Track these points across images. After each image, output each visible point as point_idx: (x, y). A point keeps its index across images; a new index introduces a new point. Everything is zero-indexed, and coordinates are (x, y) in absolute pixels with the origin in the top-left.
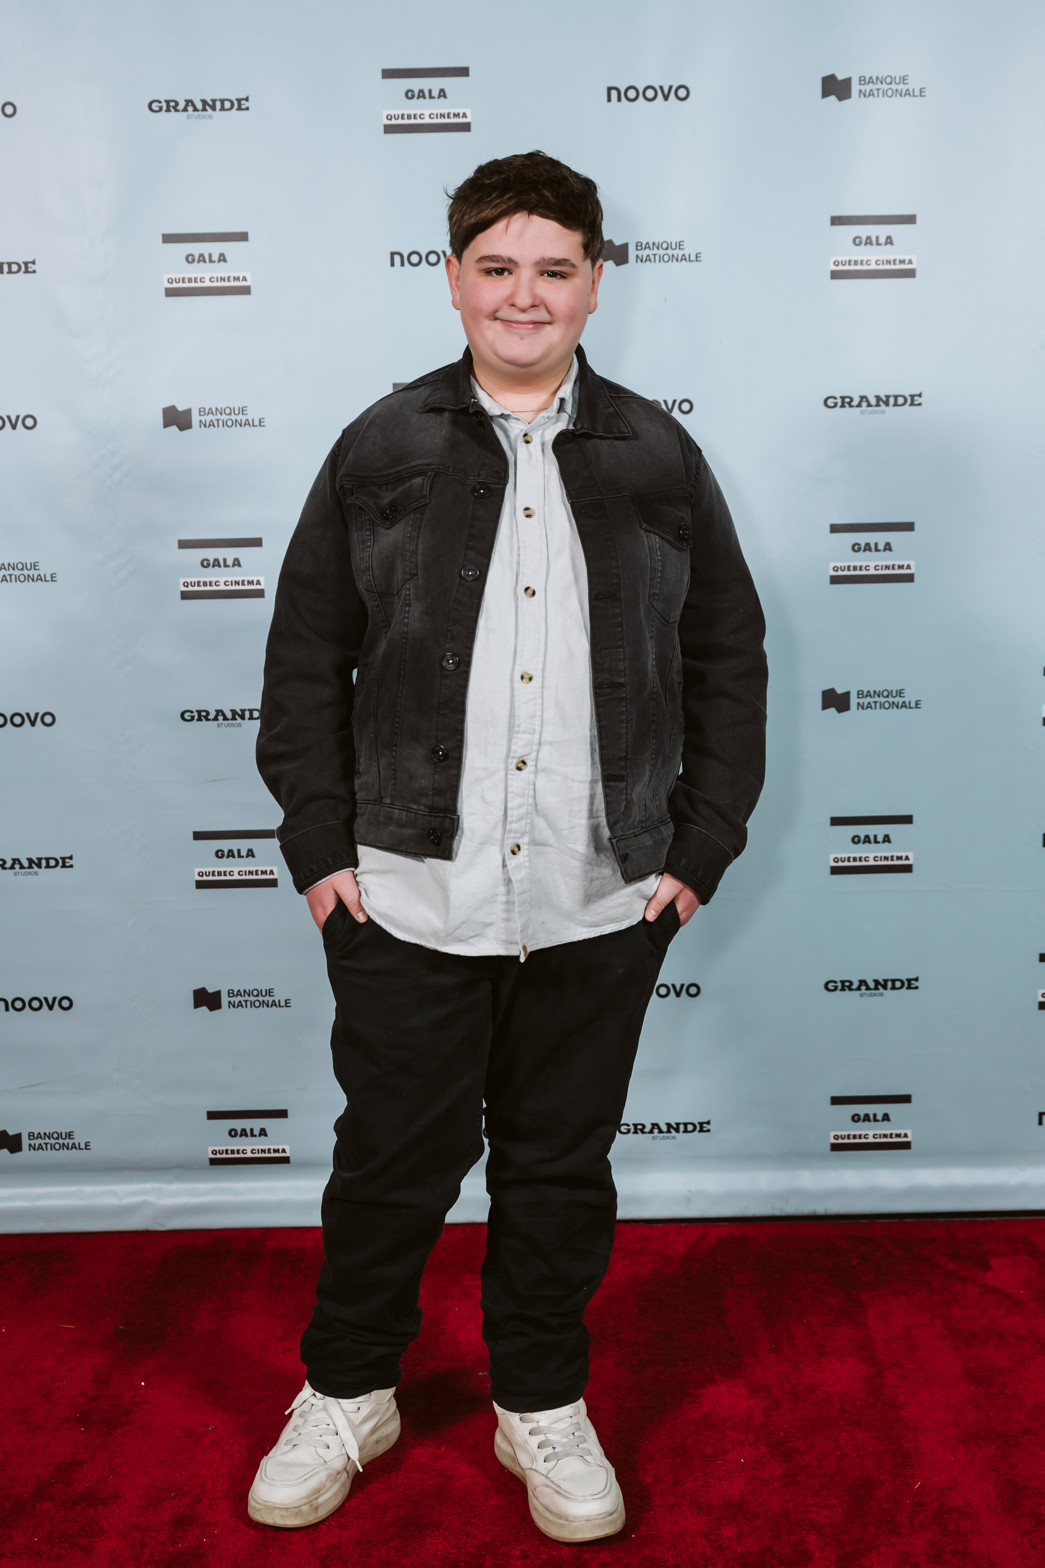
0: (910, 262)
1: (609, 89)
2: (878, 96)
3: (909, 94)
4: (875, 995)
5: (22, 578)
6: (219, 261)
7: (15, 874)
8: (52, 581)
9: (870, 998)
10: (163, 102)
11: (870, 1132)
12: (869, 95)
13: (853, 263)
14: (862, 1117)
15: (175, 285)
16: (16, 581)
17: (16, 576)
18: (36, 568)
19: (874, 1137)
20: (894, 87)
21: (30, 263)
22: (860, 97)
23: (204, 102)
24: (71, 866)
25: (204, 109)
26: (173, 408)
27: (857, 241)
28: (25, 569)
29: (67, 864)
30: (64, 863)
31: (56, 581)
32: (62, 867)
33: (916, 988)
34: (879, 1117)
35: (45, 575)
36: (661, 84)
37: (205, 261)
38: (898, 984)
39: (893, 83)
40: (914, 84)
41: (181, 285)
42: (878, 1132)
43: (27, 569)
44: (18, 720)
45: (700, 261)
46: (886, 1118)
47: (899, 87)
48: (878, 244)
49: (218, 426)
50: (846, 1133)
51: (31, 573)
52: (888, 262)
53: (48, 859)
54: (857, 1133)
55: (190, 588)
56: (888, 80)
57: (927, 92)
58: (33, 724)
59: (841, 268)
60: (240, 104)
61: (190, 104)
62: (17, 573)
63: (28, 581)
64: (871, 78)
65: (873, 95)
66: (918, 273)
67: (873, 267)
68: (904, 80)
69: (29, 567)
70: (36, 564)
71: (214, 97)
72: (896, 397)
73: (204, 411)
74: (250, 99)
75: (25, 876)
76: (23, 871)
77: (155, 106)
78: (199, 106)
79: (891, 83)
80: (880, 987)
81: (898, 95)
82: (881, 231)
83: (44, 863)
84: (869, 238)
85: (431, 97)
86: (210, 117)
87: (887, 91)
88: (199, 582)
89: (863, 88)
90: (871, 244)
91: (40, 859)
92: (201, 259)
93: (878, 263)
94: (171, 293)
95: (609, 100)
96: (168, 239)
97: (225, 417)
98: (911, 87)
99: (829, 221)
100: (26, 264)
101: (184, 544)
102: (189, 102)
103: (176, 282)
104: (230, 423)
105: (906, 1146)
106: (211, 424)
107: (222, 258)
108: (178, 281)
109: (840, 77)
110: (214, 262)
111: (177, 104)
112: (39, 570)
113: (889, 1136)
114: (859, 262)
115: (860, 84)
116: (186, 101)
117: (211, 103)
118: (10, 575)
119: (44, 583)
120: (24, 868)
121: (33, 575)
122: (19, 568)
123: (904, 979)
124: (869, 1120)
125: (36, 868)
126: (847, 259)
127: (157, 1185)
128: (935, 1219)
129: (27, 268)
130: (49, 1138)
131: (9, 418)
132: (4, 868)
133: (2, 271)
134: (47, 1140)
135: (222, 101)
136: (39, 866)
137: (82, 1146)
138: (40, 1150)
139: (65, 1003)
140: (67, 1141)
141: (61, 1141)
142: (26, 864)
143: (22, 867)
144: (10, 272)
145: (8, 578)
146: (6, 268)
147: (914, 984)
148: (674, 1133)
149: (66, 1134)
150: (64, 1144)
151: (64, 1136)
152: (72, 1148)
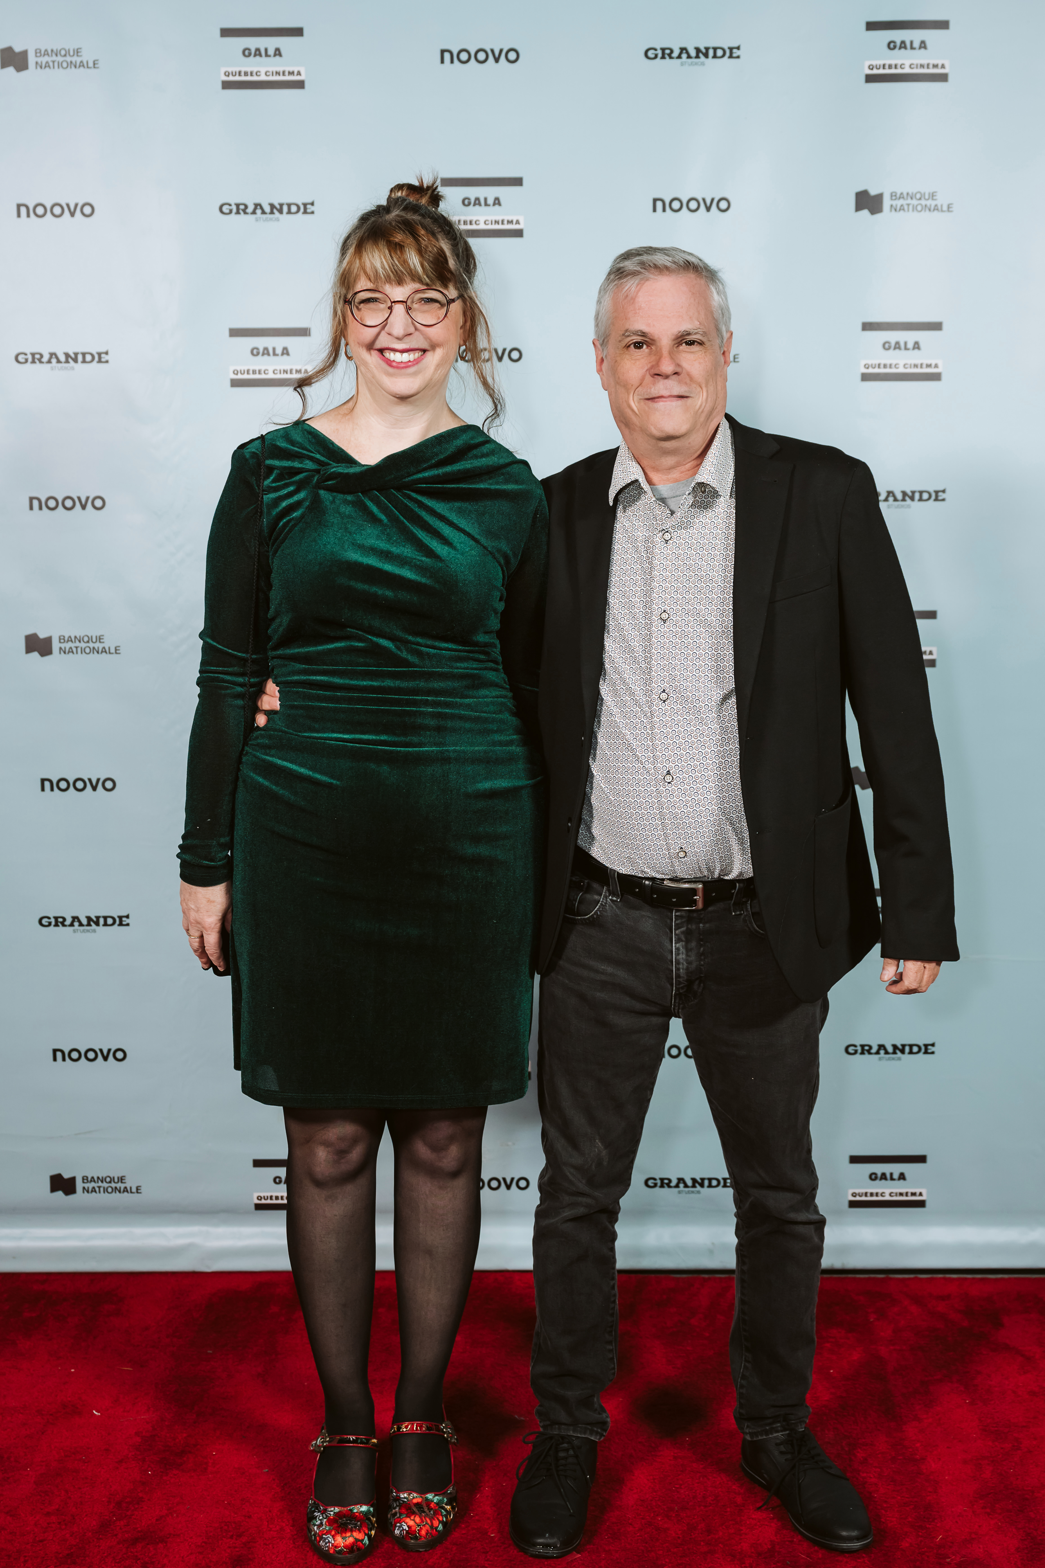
0: (936, 366)
1: (655, 200)
2: (908, 211)
3: (937, 209)
4: (893, 1059)
5: (88, 650)
6: (283, 354)
7: (74, 931)
8: (116, 653)
9: (889, 1062)
10: (233, 205)
11: (887, 1191)
12: (900, 210)
13: (882, 366)
14: (879, 1175)
15: (240, 376)
16: (82, 653)
17: (81, 648)
18: (101, 641)
19: (890, 1195)
20: (923, 202)
21: (103, 353)
22: (891, 211)
23: (272, 206)
24: (128, 925)
25: (272, 213)
27: (887, 346)
28: (90, 641)
29: (124, 923)
30: (121, 921)
31: (120, 653)
32: (119, 925)
33: (933, 1053)
34: (896, 1176)
35: (109, 648)
36: (703, 196)
37: (269, 354)
38: (915, 1049)
39: (923, 199)
41: (246, 376)
42: (895, 1191)
43: (92, 642)
44: (80, 785)
45: (738, 362)
46: (902, 1177)
47: (929, 203)
48: (906, 349)
50: (864, 1191)
51: (96, 645)
52: (916, 366)
53: (105, 918)
54: (874, 1191)
56: (918, 196)
57: (954, 208)
58: (94, 788)
59: (871, 370)
60: (306, 208)
61: (259, 207)
62: (83, 645)
63: (93, 653)
64: (902, 194)
65: (904, 210)
66: (943, 377)
67: (901, 370)
68: (933, 196)
69: (94, 640)
70: (101, 637)
71: (282, 201)
72: (921, 493)
74: (315, 204)
75: (83, 934)
76: (82, 928)
77: (226, 209)
78: (267, 209)
79: (920, 199)
80: (898, 1051)
81: (927, 210)
82: (910, 337)
83: (102, 921)
84: (897, 343)
85: (486, 204)
86: (278, 220)
87: (917, 206)
89: (894, 203)
90: (899, 348)
91: (98, 918)
92: (266, 352)
93: (906, 366)
94: (235, 383)
95: (655, 210)
96: (235, 333)
98: (939, 203)
99: (860, 327)
100: (99, 354)
102: (257, 206)
103: (241, 373)
105: (921, 1204)
107: (286, 352)
108: (243, 372)
109: (873, 192)
110: (278, 355)
111: (246, 207)
112: (103, 642)
113: (904, 1194)
114: (888, 366)
115: (892, 199)
116: (255, 204)
117: (278, 207)
118: (77, 648)
119: (109, 655)
120: (84, 926)
121: (98, 648)
122: (85, 641)
123: (921, 1044)
124: (886, 1179)
125: (94, 926)
126: (877, 362)
127: (204, 1229)
128: (948, 1276)
129: (100, 358)
130: (102, 1182)
131: (79, 498)
132: (64, 925)
133: (75, 361)
134: (100, 1184)
135: (289, 205)
136: (97, 924)
137: (134, 1190)
138: (94, 1193)
139: (119, 1055)
140: (119, 1185)
141: (113, 1185)
142: (85, 922)
143: (81, 925)
144: (84, 361)
145: (74, 650)
146: (80, 358)
147: (931, 1049)
148: (698, 1188)
149: (118, 1178)
150: (116, 1188)
151: (116, 1180)
152: (124, 1191)
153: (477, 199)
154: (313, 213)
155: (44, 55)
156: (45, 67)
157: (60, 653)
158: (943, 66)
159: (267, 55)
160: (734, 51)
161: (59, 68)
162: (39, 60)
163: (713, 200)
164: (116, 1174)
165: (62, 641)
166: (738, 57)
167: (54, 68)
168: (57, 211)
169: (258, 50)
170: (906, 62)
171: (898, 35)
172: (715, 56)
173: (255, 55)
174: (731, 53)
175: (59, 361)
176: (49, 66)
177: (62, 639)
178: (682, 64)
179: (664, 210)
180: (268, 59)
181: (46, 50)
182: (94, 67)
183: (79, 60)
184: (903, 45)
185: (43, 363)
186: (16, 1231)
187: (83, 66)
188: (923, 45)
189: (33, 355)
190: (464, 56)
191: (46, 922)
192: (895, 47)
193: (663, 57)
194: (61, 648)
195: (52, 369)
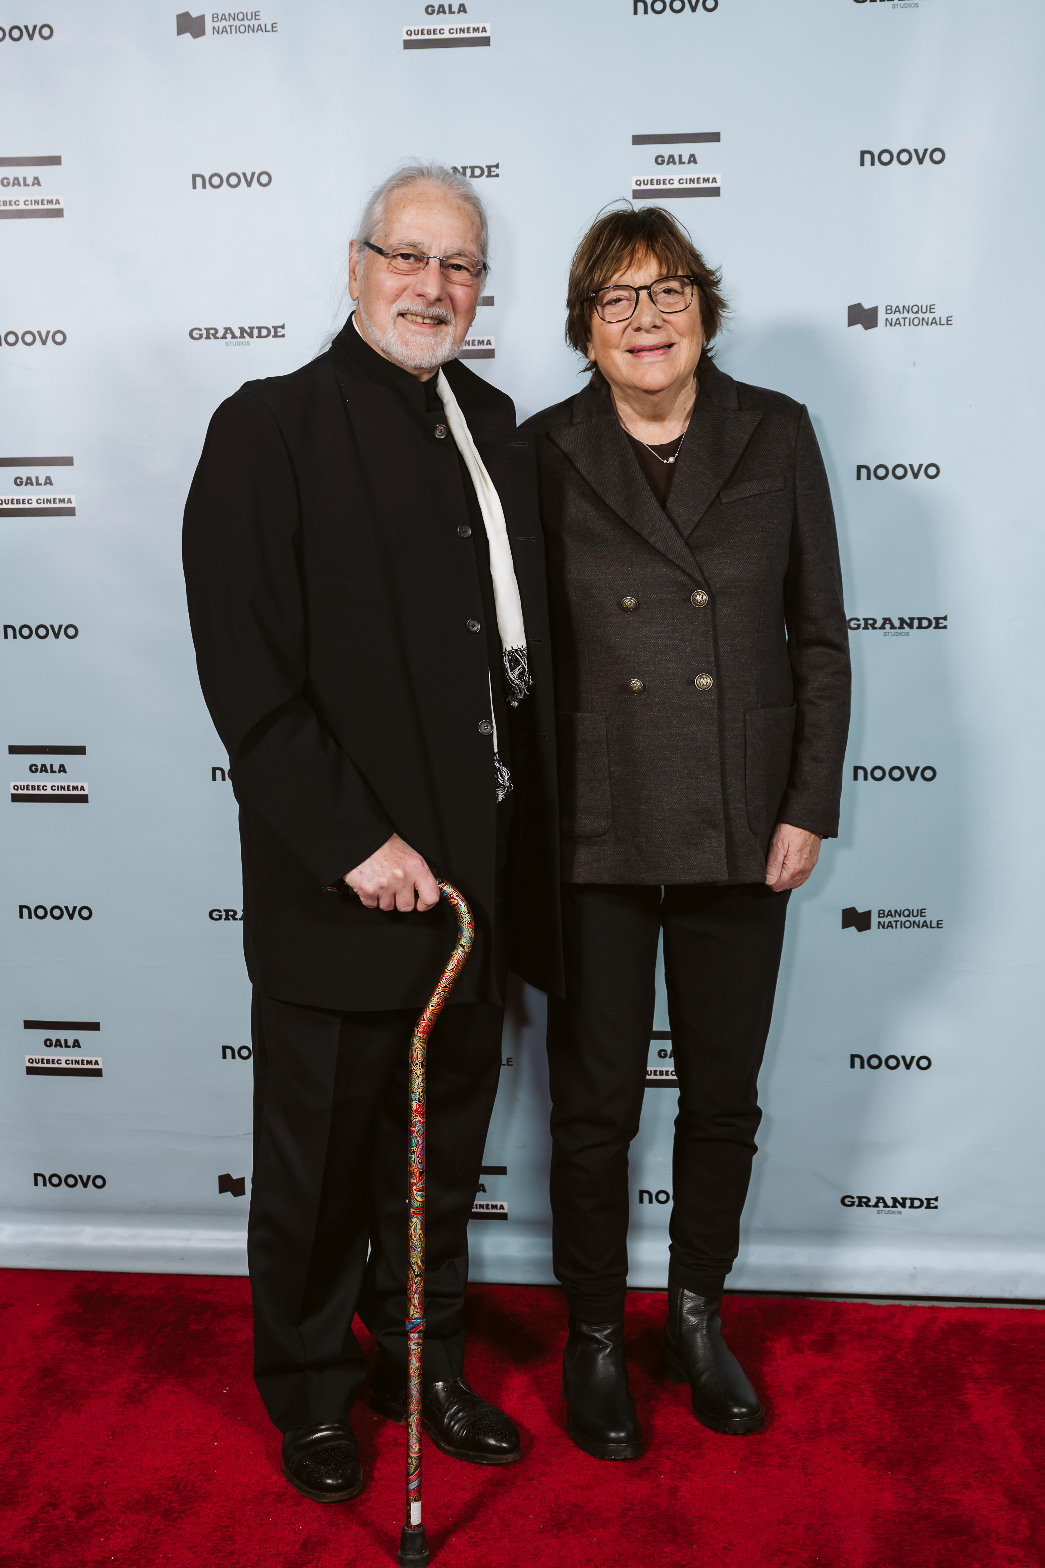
21: (280, 327)
36: (916, 148)
45: (951, 324)
60: (490, 171)
74: (500, 166)
85: (681, 162)
100: (276, 328)
117: (461, 170)
129: (276, 332)
132: (235, 919)
133: (251, 335)
135: (473, 168)
144: (259, 336)
146: (256, 332)
148: (900, 1208)
153: (671, 157)
154: (497, 175)
155: (222, 19)
156: (223, 32)
159: (451, 12)
161: (236, 33)
162: (216, 25)
163: (926, 150)
167: (231, 33)
168: (234, 180)
169: (441, 7)
173: (439, 12)
175: (234, 336)
176: (226, 31)
179: (873, 164)
180: (452, 15)
181: (224, 15)
182: (272, 31)
183: (256, 23)
185: (218, 338)
186: (184, 1233)
187: (261, 29)
189: (208, 330)
191: (217, 915)
195: (227, 344)
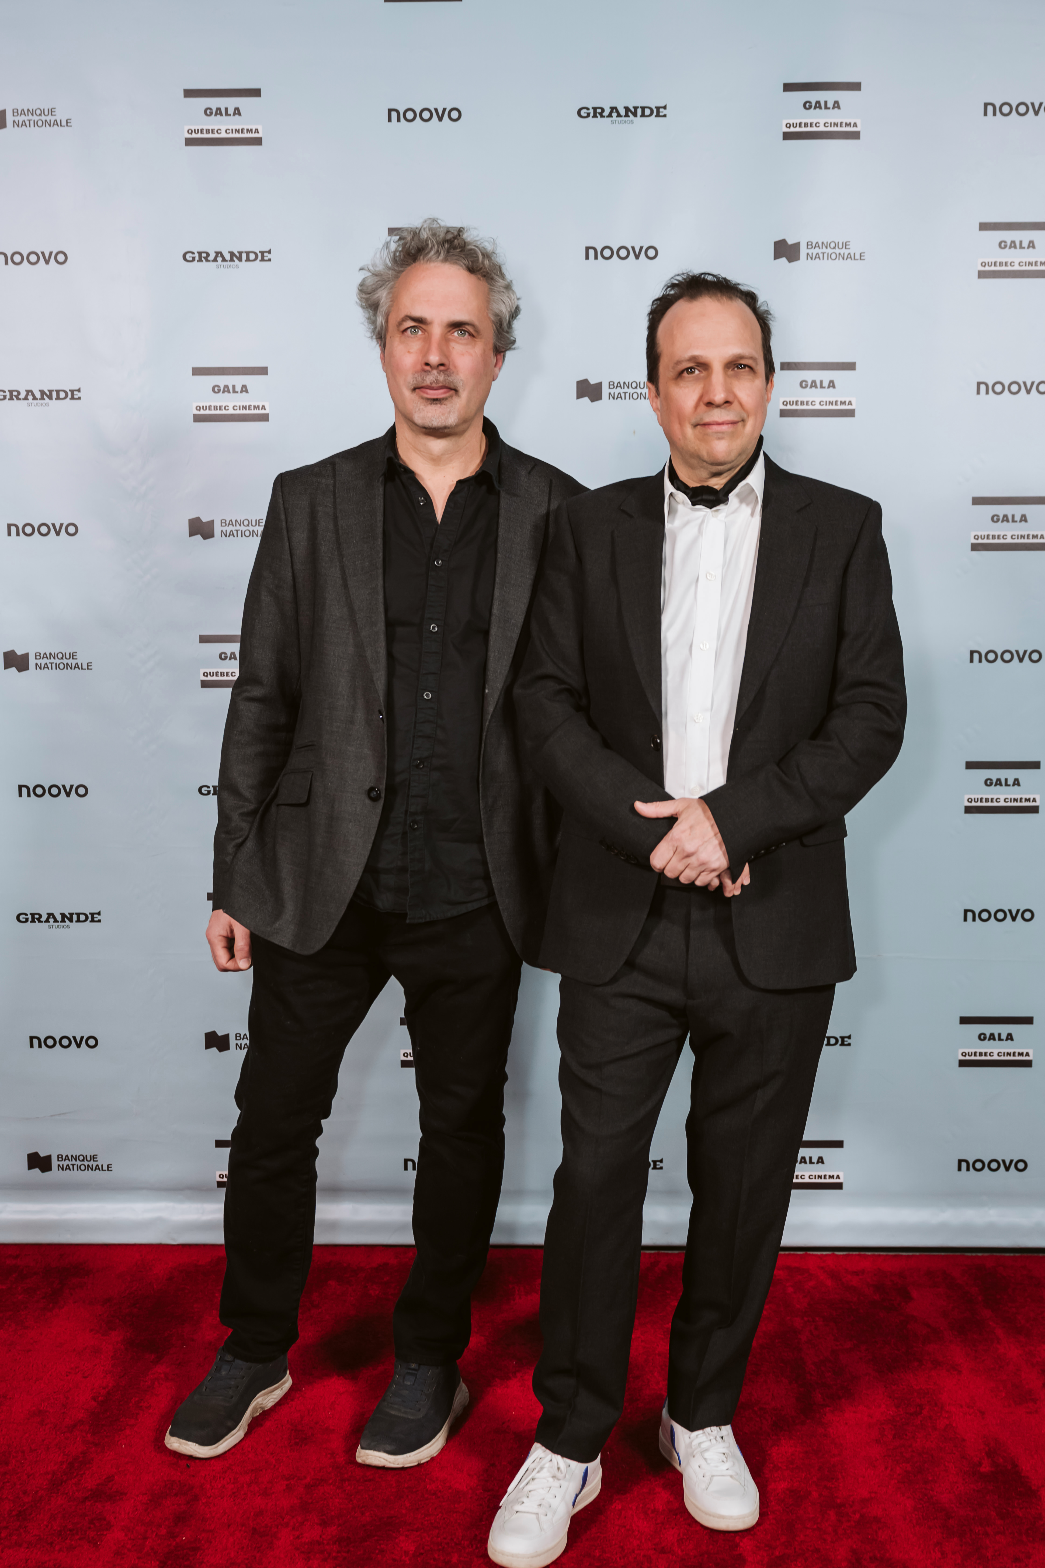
0: (850, 403)
1: (587, 249)
2: (823, 259)
3: (851, 258)
5: (62, 666)
6: (242, 391)
7: (50, 927)
8: (88, 669)
10: (196, 253)
11: (807, 1173)
12: (816, 258)
13: (799, 403)
15: (202, 412)
16: (56, 669)
17: (56, 664)
18: (74, 657)
19: (810, 1177)
20: (837, 251)
21: (76, 390)
22: (807, 259)
23: (232, 254)
24: (99, 921)
25: (232, 260)
26: (198, 519)
27: (805, 384)
28: (64, 658)
29: (95, 919)
30: (93, 918)
31: (92, 669)
32: (90, 922)
33: (849, 1045)
34: (815, 1160)
35: (82, 664)
36: (633, 245)
37: (229, 392)
38: (833, 1041)
39: (837, 247)
40: (854, 249)
41: (207, 412)
42: (813, 1173)
43: (66, 658)
44: (54, 791)
46: (820, 1160)
47: (842, 251)
48: (822, 387)
49: (237, 536)
51: (70, 661)
52: (831, 403)
53: (78, 915)
55: (209, 678)
56: (832, 245)
57: (866, 257)
58: (68, 794)
60: (263, 256)
62: (57, 661)
63: (67, 669)
64: (817, 243)
65: (819, 258)
66: (857, 413)
67: (817, 407)
69: (68, 657)
70: (74, 654)
71: (240, 250)
73: (225, 523)
74: (272, 252)
76: (56, 924)
77: (188, 257)
78: (228, 257)
79: (834, 248)
81: (841, 258)
82: (825, 376)
83: (75, 917)
84: (814, 382)
86: (237, 267)
87: (831, 254)
88: (217, 673)
89: (810, 251)
90: (816, 387)
91: (71, 914)
92: (226, 389)
93: (822, 403)
94: (198, 419)
95: (587, 258)
96: (198, 371)
97: (243, 528)
98: (852, 252)
100: (72, 391)
101: (204, 639)
102: (218, 254)
103: (203, 409)
104: (247, 533)
106: (231, 534)
107: (244, 389)
108: (205, 408)
109: (790, 241)
110: (237, 392)
111: (208, 255)
112: (77, 659)
113: (823, 1177)
114: (805, 403)
115: (807, 248)
116: (215, 252)
117: (237, 255)
118: (51, 664)
119: (81, 671)
120: (58, 922)
121: (71, 664)
122: (60, 657)
123: (838, 1036)
124: (805, 1162)
125: (68, 922)
126: (795, 399)
127: (171, 1204)
128: (863, 1253)
129: (73, 395)
130: (76, 1160)
131: (54, 525)
132: (40, 921)
133: (50, 397)
134: (74, 1162)
135: (248, 253)
136: (71, 920)
137: (105, 1168)
138: (68, 1170)
139: (91, 1042)
140: (90, 1163)
141: (86, 1163)
142: (59, 918)
143: (56, 921)
144: (58, 398)
145: (49, 666)
146: (54, 395)
147: (847, 1041)
149: (91, 1156)
150: (88, 1166)
151: (89, 1159)
152: (96, 1169)
154: (269, 260)
155: (21, 114)
156: (22, 125)
157: (36, 669)
158: (855, 125)
159: (227, 114)
160: (661, 110)
161: (34, 126)
162: (16, 119)
163: (641, 248)
164: (89, 1153)
165: (38, 657)
166: (665, 116)
167: (30, 126)
168: (33, 258)
169: (219, 109)
170: (821, 120)
171: (813, 96)
172: (643, 115)
173: (216, 114)
174: (658, 112)
175: (35, 398)
176: (25, 125)
177: (38, 656)
178: (612, 122)
179: (596, 258)
180: (228, 117)
181: (22, 110)
182: (67, 126)
183: (53, 119)
184: (818, 105)
185: (20, 399)
187: (57, 124)
188: (837, 105)
189: (11, 392)
190: (410, 115)
191: (23, 918)
192: (810, 107)
193: (595, 116)
194: (37, 664)
195: (29, 405)
